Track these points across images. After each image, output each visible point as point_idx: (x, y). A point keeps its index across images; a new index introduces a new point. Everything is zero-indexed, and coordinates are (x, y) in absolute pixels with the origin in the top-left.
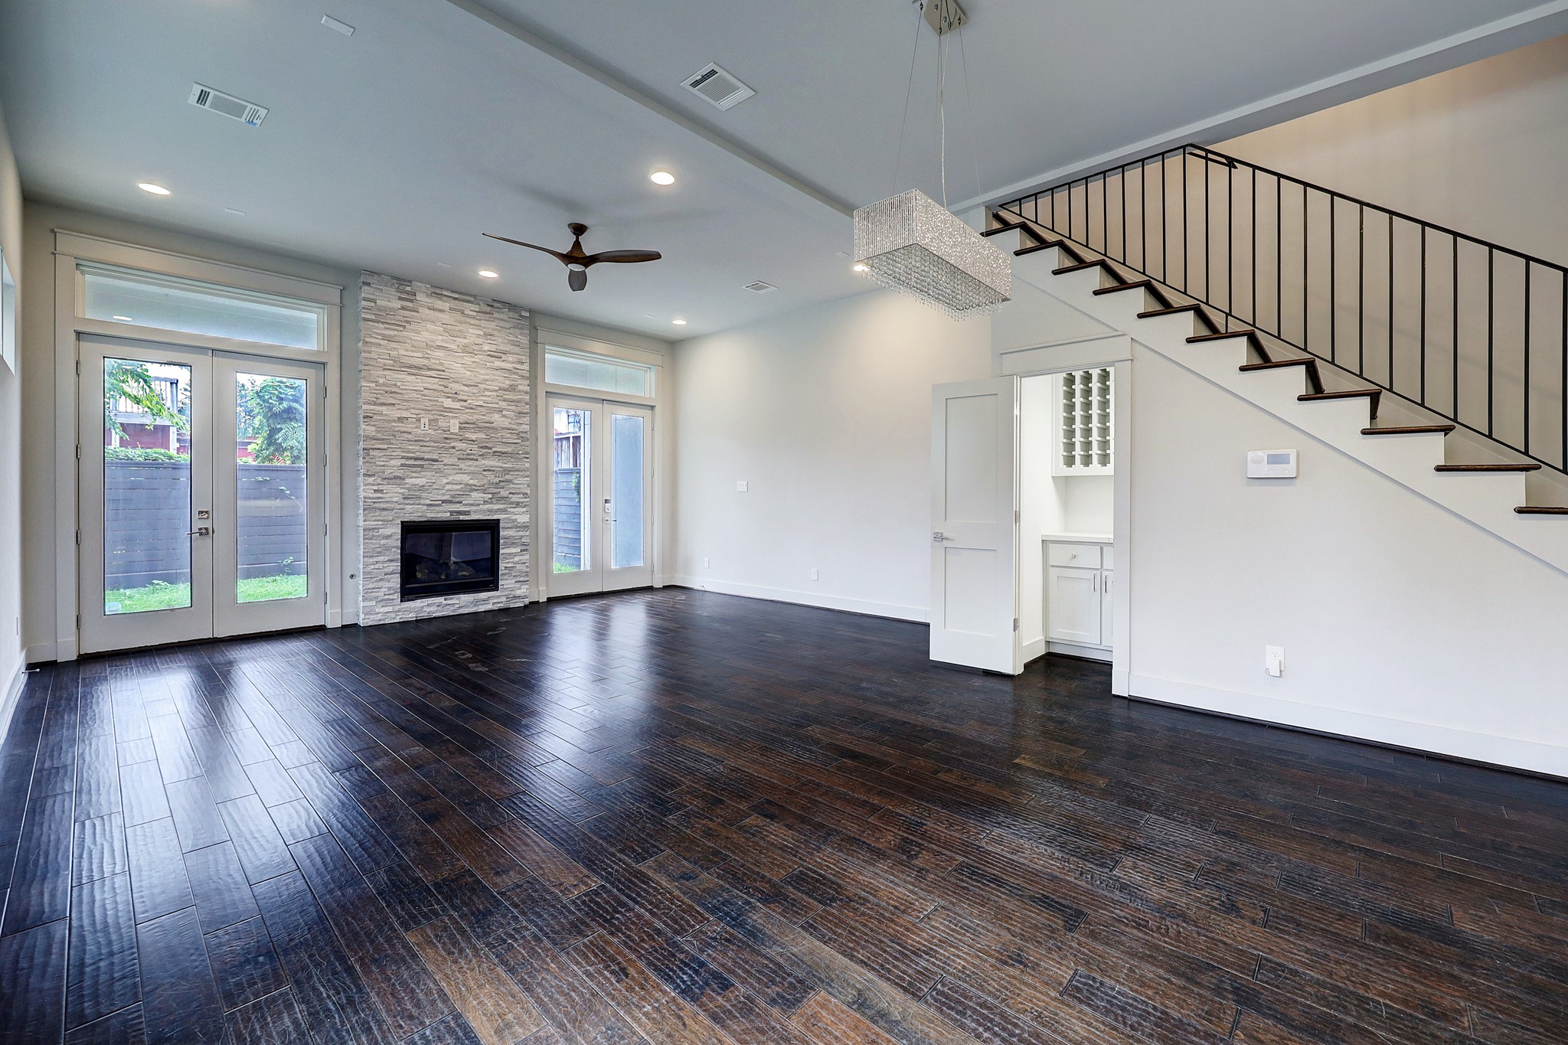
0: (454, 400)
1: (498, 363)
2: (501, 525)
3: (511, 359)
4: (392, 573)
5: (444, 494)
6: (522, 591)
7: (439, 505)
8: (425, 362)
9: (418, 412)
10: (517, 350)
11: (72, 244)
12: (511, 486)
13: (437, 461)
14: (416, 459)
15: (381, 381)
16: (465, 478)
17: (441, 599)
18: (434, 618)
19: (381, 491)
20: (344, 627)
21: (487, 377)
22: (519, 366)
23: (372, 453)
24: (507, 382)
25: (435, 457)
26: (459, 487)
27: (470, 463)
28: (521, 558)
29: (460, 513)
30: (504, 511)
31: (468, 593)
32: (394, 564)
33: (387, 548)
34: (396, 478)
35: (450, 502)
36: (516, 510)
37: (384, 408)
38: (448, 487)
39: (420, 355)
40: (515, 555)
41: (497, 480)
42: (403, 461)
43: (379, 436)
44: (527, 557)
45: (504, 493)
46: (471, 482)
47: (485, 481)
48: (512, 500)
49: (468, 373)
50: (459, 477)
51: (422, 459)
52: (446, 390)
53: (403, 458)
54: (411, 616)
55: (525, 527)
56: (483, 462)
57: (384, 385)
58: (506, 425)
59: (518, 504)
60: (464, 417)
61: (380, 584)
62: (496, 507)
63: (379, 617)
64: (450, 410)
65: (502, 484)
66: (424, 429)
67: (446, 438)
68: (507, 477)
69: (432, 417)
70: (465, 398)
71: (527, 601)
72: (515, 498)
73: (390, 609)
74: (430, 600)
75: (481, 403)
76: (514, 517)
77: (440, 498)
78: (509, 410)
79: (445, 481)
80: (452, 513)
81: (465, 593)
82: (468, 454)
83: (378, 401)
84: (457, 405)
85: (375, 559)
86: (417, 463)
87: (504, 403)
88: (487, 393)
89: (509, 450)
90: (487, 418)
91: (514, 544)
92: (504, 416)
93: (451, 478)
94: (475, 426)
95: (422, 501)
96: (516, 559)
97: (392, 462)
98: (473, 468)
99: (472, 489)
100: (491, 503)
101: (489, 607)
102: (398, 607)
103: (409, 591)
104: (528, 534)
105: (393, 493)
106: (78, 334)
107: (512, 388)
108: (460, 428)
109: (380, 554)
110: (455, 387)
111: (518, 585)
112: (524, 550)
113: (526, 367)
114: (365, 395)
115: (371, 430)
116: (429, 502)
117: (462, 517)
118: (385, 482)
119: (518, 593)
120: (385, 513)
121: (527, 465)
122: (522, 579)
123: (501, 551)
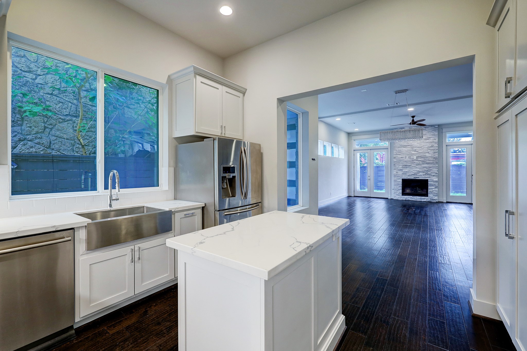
0: (415, 151)
1: (428, 141)
2: (429, 181)
3: (432, 139)
4: (400, 189)
5: (412, 173)
6: (436, 198)
7: (411, 176)
8: (407, 144)
9: (406, 155)
10: (434, 136)
11: (354, 138)
12: (432, 171)
13: (410, 166)
14: (405, 166)
15: (397, 150)
16: (418, 169)
17: (412, 197)
18: (410, 200)
19: (397, 172)
20: (391, 199)
21: (424, 145)
22: (434, 140)
23: (396, 165)
24: (430, 145)
25: (410, 165)
26: (416, 171)
27: (419, 166)
28: (435, 189)
29: (416, 177)
30: (429, 177)
31: (419, 196)
32: (400, 187)
33: (399, 184)
34: (401, 170)
35: (414, 175)
36: (433, 177)
37: (398, 155)
38: (413, 171)
39: (406, 143)
40: (433, 188)
41: (427, 170)
42: (402, 166)
43: (397, 161)
44: (437, 189)
45: (429, 173)
46: (420, 170)
47: (424, 170)
48: (432, 175)
49: (419, 145)
50: (416, 169)
51: (407, 165)
52: (413, 150)
53: (402, 165)
54: (404, 199)
55: (436, 182)
56: (423, 165)
57: (398, 151)
58: (430, 156)
59: (434, 176)
60: (417, 155)
61: (397, 191)
62: (427, 176)
63: (397, 198)
64: (414, 154)
65: (429, 170)
66: (407, 159)
67: (413, 161)
68: (430, 169)
69: (409, 156)
70: (418, 151)
71: (437, 201)
72: (433, 174)
73: (399, 197)
74: (409, 196)
75: (422, 151)
76: (432, 179)
77: (411, 174)
78: (431, 152)
79: (412, 170)
80: (414, 177)
81: (418, 196)
82: (419, 164)
83: (397, 154)
84: (416, 153)
85: (396, 186)
86: (406, 166)
87: (429, 150)
88: (424, 149)
89: (431, 162)
90: (424, 155)
91: (432, 186)
92: (429, 154)
93: (414, 170)
94: (421, 157)
95: (407, 175)
96: (433, 190)
97: (400, 166)
98: (420, 167)
99: (420, 172)
100: (425, 175)
101: (425, 200)
102: (401, 197)
103: (404, 194)
104: (437, 183)
105: (400, 173)
106: (354, 150)
107: (432, 146)
108: (416, 158)
109: (397, 185)
110: (415, 149)
111: (434, 196)
112: (436, 188)
113: (437, 140)
114: (395, 153)
115: (395, 160)
116: (408, 175)
117: (417, 178)
118: (398, 171)
119: (434, 198)
120: (398, 177)
121: (437, 166)
122: (435, 195)
123: (429, 187)
